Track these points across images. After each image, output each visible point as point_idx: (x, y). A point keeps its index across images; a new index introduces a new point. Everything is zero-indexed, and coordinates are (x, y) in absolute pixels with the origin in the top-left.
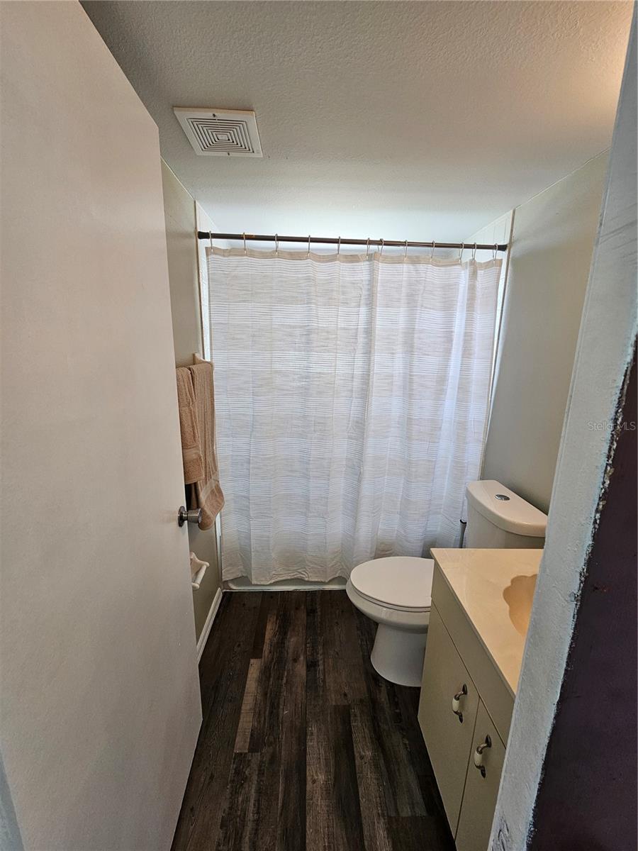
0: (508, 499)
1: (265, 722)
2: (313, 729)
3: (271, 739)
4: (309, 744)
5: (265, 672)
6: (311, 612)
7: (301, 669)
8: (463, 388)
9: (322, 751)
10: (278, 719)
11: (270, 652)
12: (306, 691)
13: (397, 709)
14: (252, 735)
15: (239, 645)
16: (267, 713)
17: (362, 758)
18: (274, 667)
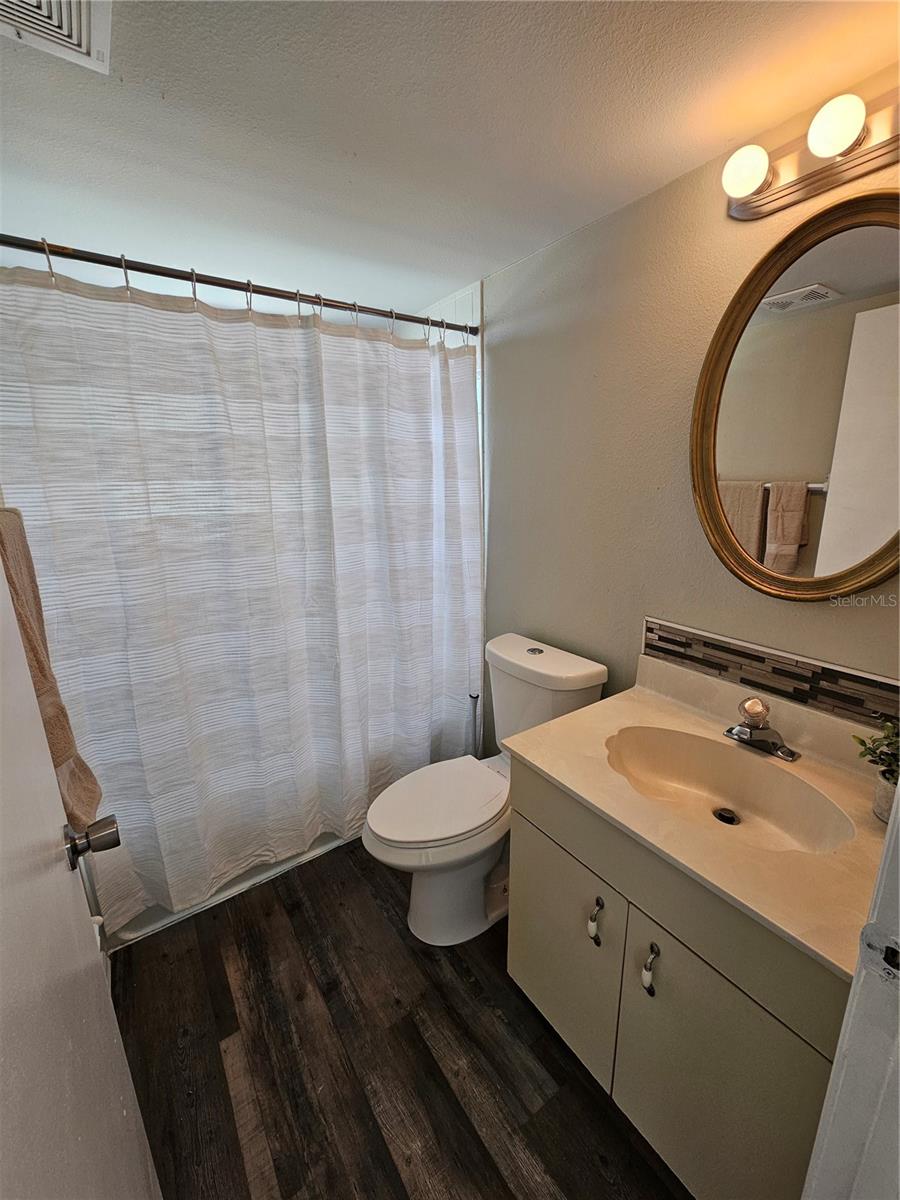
0: (541, 652)
1: (292, 1133)
2: (374, 1083)
3: (315, 1148)
4: (377, 1110)
5: (257, 1048)
6: (294, 908)
7: (315, 1003)
8: (452, 520)
9: (401, 1107)
10: (311, 1108)
11: (251, 1009)
12: (340, 1035)
13: (470, 977)
14: (277, 1169)
15: (186, 1033)
16: (289, 1113)
17: (457, 1074)
18: (269, 1030)
